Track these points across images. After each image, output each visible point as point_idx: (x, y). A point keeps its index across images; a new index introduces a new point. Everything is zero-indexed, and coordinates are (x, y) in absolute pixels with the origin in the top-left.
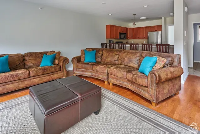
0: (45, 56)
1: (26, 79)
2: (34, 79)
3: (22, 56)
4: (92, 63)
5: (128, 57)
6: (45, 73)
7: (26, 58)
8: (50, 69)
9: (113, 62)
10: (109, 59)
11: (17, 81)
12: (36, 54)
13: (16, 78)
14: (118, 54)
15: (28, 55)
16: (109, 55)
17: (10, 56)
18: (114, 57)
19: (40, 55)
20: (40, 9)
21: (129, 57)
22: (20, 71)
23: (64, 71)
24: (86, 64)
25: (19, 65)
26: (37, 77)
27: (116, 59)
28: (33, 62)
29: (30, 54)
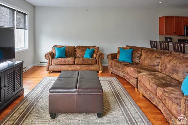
0: (87, 49)
1: (72, 65)
2: (77, 66)
3: (74, 48)
4: (126, 63)
5: (172, 63)
6: (84, 63)
7: (76, 50)
8: (88, 61)
9: (151, 67)
10: (147, 62)
11: (67, 65)
12: (82, 47)
13: (67, 63)
14: (159, 57)
15: (77, 48)
16: (147, 57)
17: (68, 47)
18: (154, 60)
19: (85, 48)
20: (86, 11)
21: (174, 64)
22: (69, 59)
23: (100, 65)
24: (119, 62)
25: (72, 54)
26: (78, 65)
27: (156, 64)
28: (80, 53)
29: (79, 47)
